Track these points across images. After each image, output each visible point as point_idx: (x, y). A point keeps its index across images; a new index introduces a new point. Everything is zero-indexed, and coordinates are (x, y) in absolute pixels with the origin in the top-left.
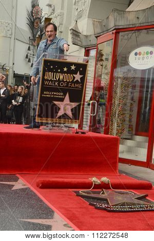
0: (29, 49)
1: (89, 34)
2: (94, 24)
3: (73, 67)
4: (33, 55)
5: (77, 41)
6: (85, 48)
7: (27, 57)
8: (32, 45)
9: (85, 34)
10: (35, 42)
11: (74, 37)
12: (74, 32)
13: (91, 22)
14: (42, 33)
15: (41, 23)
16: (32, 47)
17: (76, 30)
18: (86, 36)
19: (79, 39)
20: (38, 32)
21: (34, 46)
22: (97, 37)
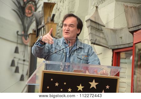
0: (16, 51)
1: (118, 27)
2: (126, 12)
3: (93, 84)
4: (24, 61)
5: (98, 38)
6: (113, 50)
7: (13, 64)
8: (22, 44)
9: (112, 27)
10: (26, 39)
11: (94, 32)
12: (94, 25)
13: (122, 9)
14: (39, 27)
15: (36, 9)
16: (21, 49)
17: (97, 21)
18: (114, 31)
19: (101, 35)
20: (31, 23)
21: (26, 46)
22: (132, 32)
